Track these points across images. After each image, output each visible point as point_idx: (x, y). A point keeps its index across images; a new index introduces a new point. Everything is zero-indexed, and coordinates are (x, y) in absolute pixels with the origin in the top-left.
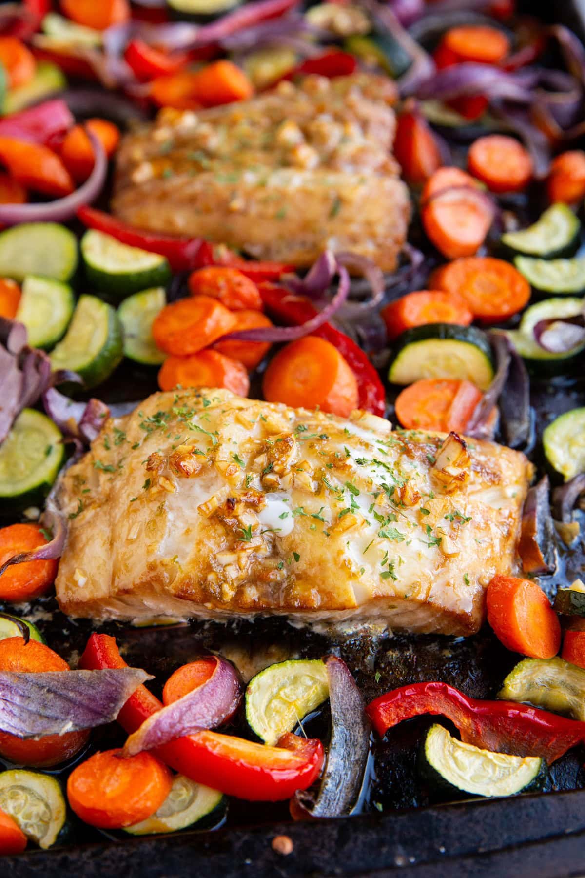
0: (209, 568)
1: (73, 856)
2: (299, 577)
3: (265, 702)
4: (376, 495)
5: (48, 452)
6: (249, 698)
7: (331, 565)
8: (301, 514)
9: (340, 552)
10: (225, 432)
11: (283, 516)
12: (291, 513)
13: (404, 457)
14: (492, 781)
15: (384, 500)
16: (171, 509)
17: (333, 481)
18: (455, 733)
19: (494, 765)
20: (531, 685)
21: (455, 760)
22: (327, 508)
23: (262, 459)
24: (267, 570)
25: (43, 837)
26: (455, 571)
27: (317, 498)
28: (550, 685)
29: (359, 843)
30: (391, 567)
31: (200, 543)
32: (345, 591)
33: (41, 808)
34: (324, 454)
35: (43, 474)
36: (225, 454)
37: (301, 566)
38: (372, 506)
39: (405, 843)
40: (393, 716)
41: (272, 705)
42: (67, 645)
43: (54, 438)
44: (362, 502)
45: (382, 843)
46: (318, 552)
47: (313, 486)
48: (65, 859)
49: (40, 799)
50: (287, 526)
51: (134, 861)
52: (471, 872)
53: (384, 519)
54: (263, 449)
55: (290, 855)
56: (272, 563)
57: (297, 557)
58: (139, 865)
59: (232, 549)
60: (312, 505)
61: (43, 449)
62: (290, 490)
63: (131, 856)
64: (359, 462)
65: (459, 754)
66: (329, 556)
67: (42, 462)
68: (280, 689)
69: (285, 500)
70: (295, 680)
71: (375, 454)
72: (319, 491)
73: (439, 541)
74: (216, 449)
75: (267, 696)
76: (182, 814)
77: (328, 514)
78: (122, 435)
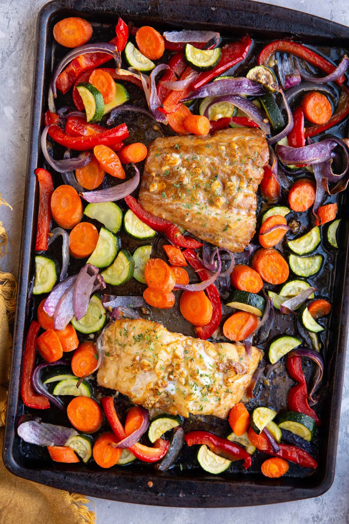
0: (146, 400)
1: (93, 476)
2: (173, 406)
3: (155, 429)
4: (203, 388)
5: (100, 318)
6: (151, 428)
7: (183, 407)
8: (178, 389)
9: (187, 404)
10: (160, 356)
11: (172, 390)
12: (175, 390)
13: (217, 371)
14: (214, 467)
15: (205, 390)
16: (138, 377)
17: (191, 382)
18: (208, 448)
19: (216, 462)
20: (235, 438)
21: (206, 458)
22: (186, 390)
23: (170, 370)
24: (164, 401)
25: (84, 458)
26: (222, 407)
27: (184, 387)
28: (241, 439)
29: (171, 487)
30: (202, 408)
31: (145, 393)
32: (186, 414)
33: (85, 449)
34: (191, 369)
35: (97, 327)
36: (158, 366)
37: (174, 403)
38: (201, 391)
39: (183, 490)
40: (192, 443)
41: (157, 431)
42: (98, 390)
43: (103, 311)
44: (199, 388)
45: (177, 488)
46: (181, 402)
47: (184, 383)
48: (90, 476)
49: (85, 446)
50: (173, 393)
51: (109, 481)
52: (199, 503)
53: (204, 395)
54: (171, 365)
55: (152, 487)
56: (165, 399)
57: (174, 401)
58: (110, 482)
59: (154, 396)
60: (182, 388)
61: (99, 315)
62: (177, 381)
63: (108, 479)
64: (201, 376)
65: (208, 457)
66: (183, 404)
67: (98, 321)
68: (161, 426)
69: (174, 385)
70: (165, 424)
71: (207, 372)
72: (185, 385)
73: (220, 399)
74: (155, 363)
75: (156, 427)
76: (125, 459)
77: (186, 393)
78: (127, 332)
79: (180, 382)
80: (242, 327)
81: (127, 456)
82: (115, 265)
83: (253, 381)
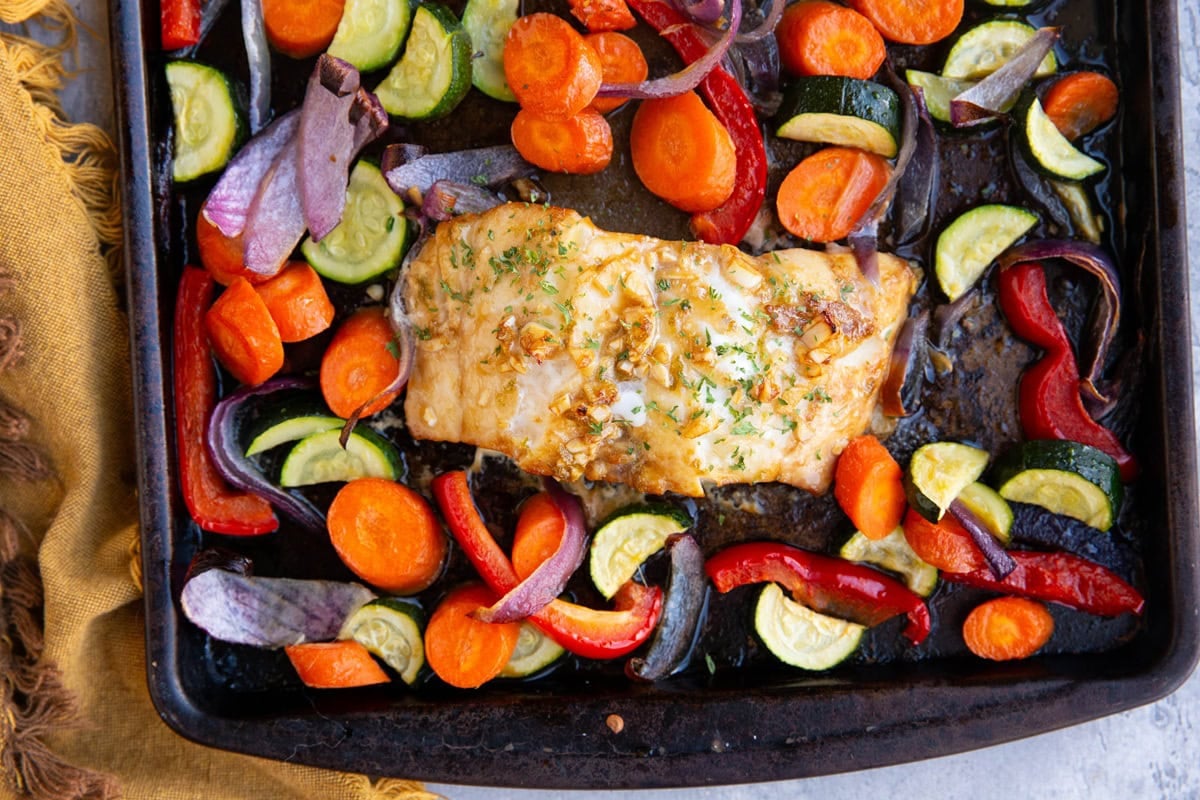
0: (558, 456)
1: (432, 718)
2: (648, 464)
3: (609, 554)
4: (733, 391)
5: (390, 228)
6: (595, 552)
7: (681, 463)
8: (652, 405)
9: (691, 452)
10: (580, 304)
11: (635, 411)
12: (644, 408)
13: (770, 332)
14: (813, 650)
15: (741, 397)
16: (522, 385)
17: (691, 374)
18: (788, 593)
19: (818, 634)
20: (868, 551)
21: (783, 624)
22: (680, 403)
23: (617, 345)
24: (618, 453)
25: (404, 670)
27: (672, 394)
28: (887, 552)
29: (683, 725)
30: (742, 460)
31: (550, 433)
32: (693, 484)
33: (402, 643)
34: (684, 334)
35: (384, 257)
36: (577, 338)
37: (651, 455)
38: (728, 401)
39: (722, 728)
40: (730, 582)
41: (616, 559)
42: (419, 458)
43: (396, 207)
44: (719, 394)
45: (702, 726)
46: (668, 448)
47: (668, 383)
48: (425, 720)
49: (402, 635)
50: (639, 420)
51: (486, 726)
52: (777, 764)
53: (739, 414)
54: (618, 330)
55: (622, 732)
56: (621, 446)
57: (648, 447)
58: (490, 730)
59: (582, 438)
60: (667, 400)
61: (384, 220)
62: (645, 380)
63: (483, 721)
64: (720, 351)
65: (787, 618)
66: (679, 453)
67: (384, 239)
68: (625, 541)
69: (639, 392)
70: (640, 532)
71: (741, 340)
72: (673, 387)
73: (794, 426)
74: (568, 329)
75: (612, 548)
76: (528, 659)
77: (681, 413)
78: (470, 253)
79: (655, 381)
80: (839, 193)
81: (536, 648)
82: (409, 55)
83: (897, 361)
